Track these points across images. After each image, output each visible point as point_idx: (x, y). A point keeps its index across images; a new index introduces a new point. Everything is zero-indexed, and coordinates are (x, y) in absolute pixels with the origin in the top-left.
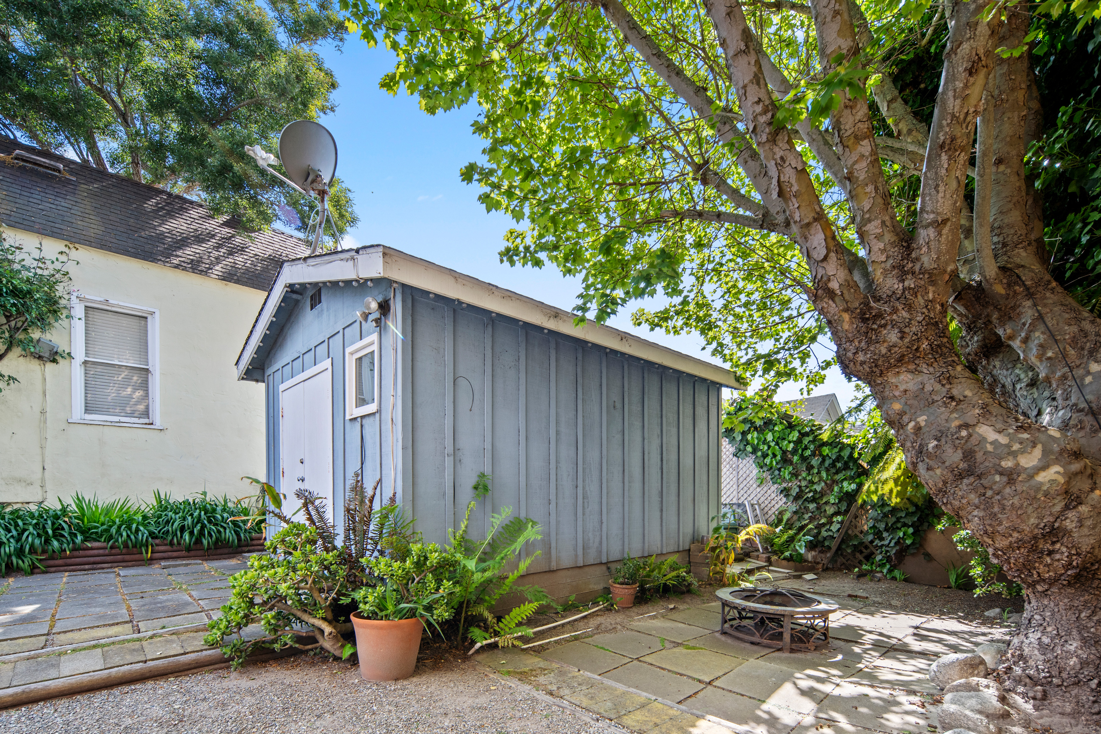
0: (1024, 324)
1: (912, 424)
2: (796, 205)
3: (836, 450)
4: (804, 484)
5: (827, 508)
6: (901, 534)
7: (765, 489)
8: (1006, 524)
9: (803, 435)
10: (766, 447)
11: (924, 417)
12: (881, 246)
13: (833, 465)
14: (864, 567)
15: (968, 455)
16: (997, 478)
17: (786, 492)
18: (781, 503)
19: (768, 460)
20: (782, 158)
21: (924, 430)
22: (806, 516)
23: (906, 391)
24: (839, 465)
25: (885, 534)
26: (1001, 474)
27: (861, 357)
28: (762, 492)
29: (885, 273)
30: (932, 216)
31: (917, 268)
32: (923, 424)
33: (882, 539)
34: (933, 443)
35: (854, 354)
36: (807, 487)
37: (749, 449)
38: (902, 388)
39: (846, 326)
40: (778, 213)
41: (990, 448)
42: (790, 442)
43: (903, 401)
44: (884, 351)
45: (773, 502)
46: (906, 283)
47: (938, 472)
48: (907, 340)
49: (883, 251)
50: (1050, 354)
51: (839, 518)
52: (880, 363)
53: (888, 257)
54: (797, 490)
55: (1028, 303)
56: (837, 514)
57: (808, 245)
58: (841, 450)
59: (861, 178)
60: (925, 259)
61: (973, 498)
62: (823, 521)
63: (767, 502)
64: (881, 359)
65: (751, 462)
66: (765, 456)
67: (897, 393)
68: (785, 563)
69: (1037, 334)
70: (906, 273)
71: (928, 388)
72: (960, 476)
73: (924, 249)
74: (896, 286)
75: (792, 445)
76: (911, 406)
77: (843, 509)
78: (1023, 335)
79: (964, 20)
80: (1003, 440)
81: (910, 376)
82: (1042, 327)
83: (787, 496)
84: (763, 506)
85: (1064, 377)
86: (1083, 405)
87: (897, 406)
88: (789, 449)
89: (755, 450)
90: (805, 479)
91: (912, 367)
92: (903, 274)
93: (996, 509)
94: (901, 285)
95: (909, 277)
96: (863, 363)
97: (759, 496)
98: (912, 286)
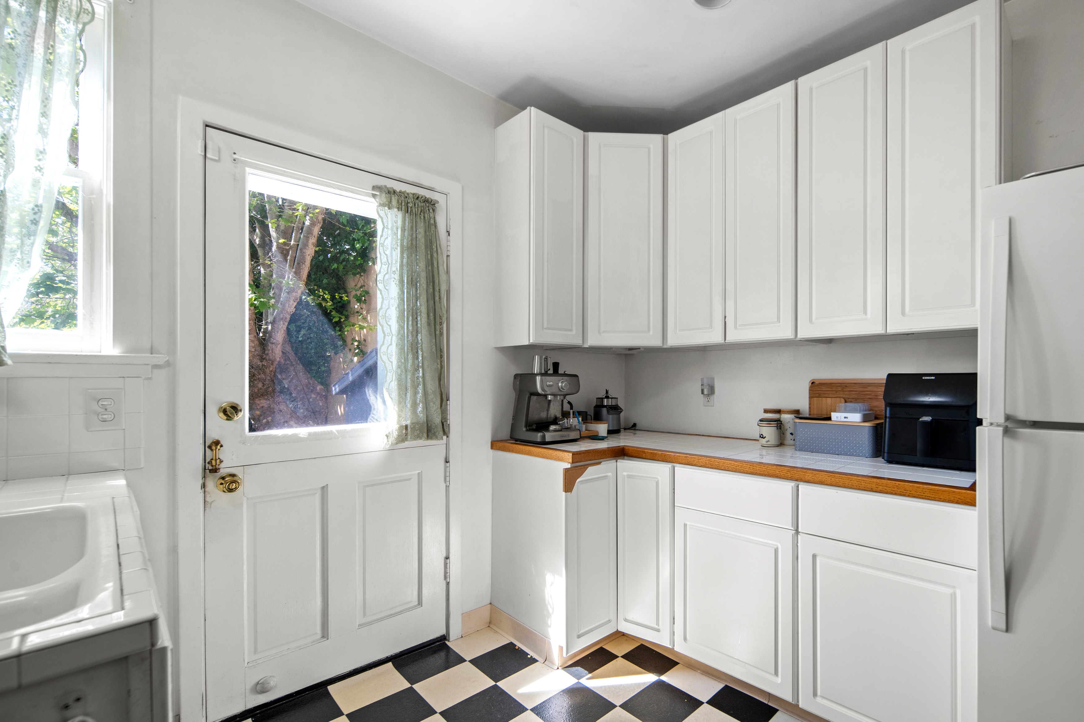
11: (270, 418)
23: (263, 407)
32: (270, 421)
38: (261, 405)
44: (256, 391)
46: (263, 363)
48: (265, 387)
52: (254, 395)
53: (255, 350)
64: (255, 394)
67: (258, 407)
70: (264, 359)
74: (259, 363)
87: (258, 413)
91: (266, 397)
94: (261, 363)
95: (265, 361)
98: (266, 365)
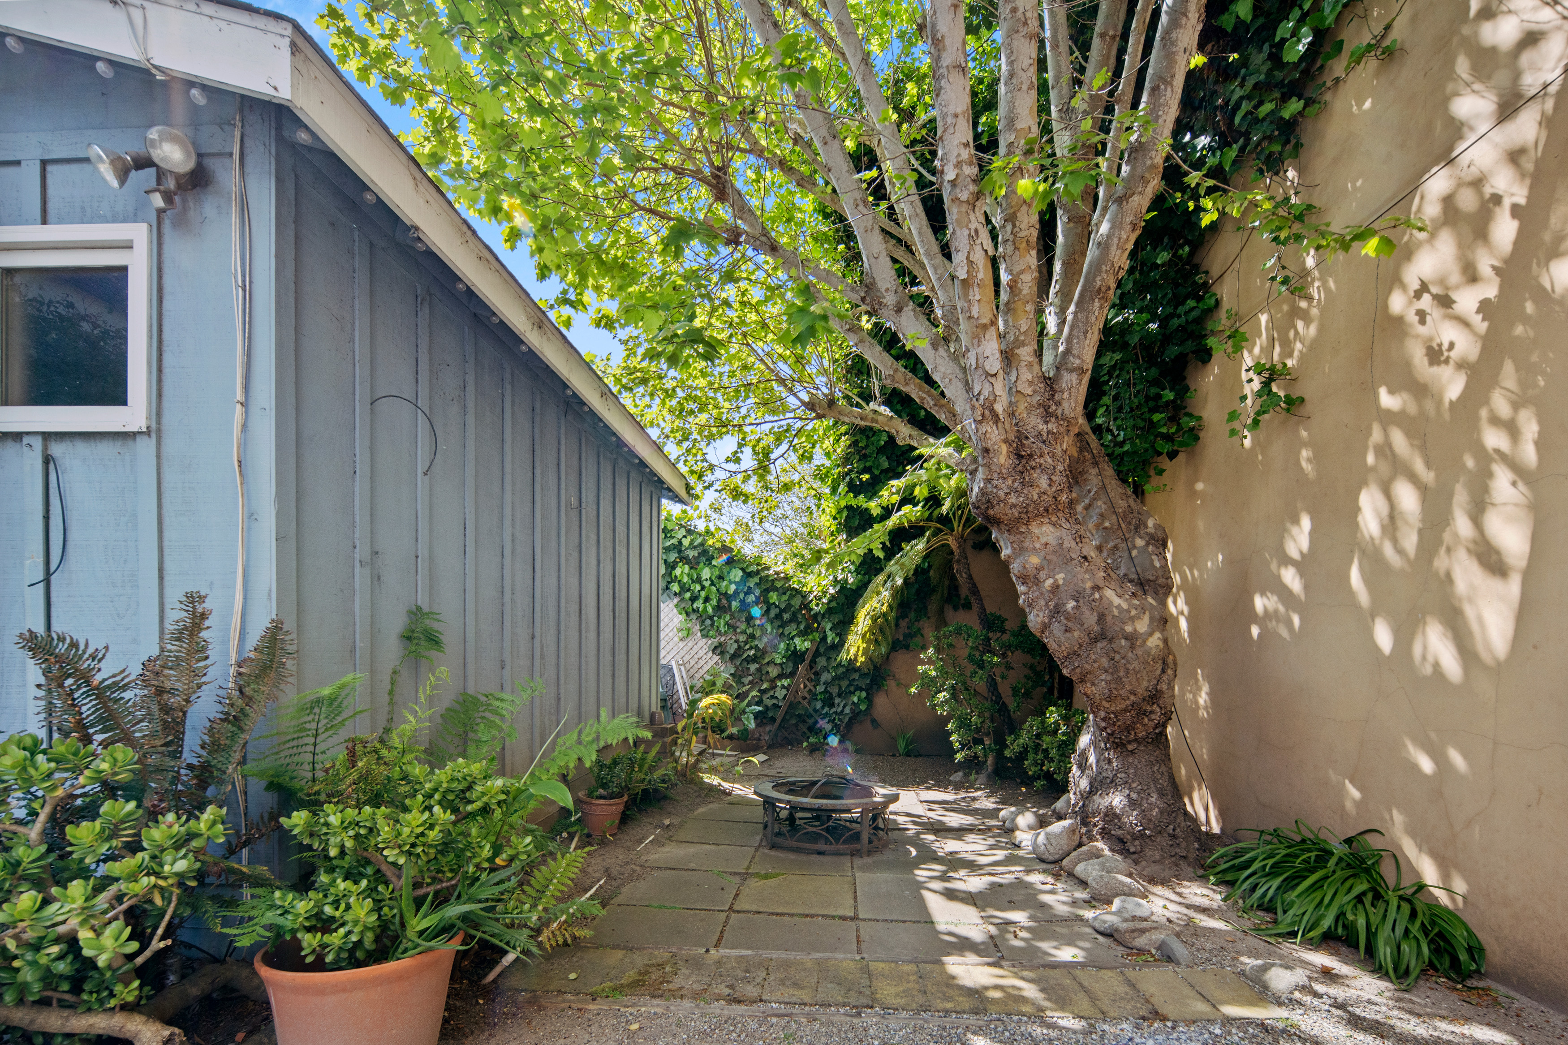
0: (1089, 491)
1: (1050, 582)
2: (977, 297)
3: (786, 597)
4: (742, 638)
5: (770, 669)
6: (855, 700)
7: (690, 644)
8: (1128, 687)
9: (748, 575)
10: (698, 587)
11: (1062, 575)
12: (1030, 377)
13: (778, 616)
14: (812, 740)
15: (1101, 618)
16: (1123, 642)
17: (720, 649)
18: (712, 662)
19: (699, 604)
20: (976, 231)
21: (1062, 589)
22: (746, 680)
23: (1046, 544)
24: (786, 616)
25: (837, 700)
26: (1126, 639)
27: (1013, 499)
28: (687, 648)
29: (1030, 409)
30: (1078, 361)
31: (1059, 412)
32: (1061, 582)
33: (832, 705)
34: (1071, 604)
35: (1007, 494)
36: (746, 643)
37: (675, 588)
38: (1043, 540)
39: (1002, 460)
40: (887, 290)
41: (1116, 612)
42: (730, 582)
43: (1042, 554)
44: (1035, 496)
45: (702, 662)
46: (1050, 426)
47: (1076, 634)
48: (1053, 489)
49: (1031, 383)
50: (1107, 524)
51: (786, 682)
53: (1035, 392)
54: (736, 646)
55: (1094, 471)
56: (780, 677)
57: (979, 350)
58: (791, 597)
59: (1025, 292)
60: (1065, 404)
61: (1104, 662)
62: (765, 686)
63: (693, 662)
65: (671, 605)
66: (694, 599)
67: (1037, 546)
68: (726, 742)
69: (1099, 503)
71: (1066, 544)
72: (1096, 640)
73: (1066, 395)
74: (1042, 427)
75: (733, 587)
76: (1049, 562)
77: (789, 670)
78: (1087, 501)
79: (1139, 171)
80: (1125, 606)
81: (1051, 528)
82: (1104, 497)
83: (722, 653)
84: (688, 666)
85: (1116, 548)
86: (1133, 576)
87: (1037, 560)
88: (730, 592)
89: (684, 588)
90: (744, 632)
91: (1054, 519)
92: (1048, 415)
93: (1122, 674)
94: (1046, 427)
95: (1053, 420)
96: (1014, 506)
97: (682, 653)
98: (1055, 431)
